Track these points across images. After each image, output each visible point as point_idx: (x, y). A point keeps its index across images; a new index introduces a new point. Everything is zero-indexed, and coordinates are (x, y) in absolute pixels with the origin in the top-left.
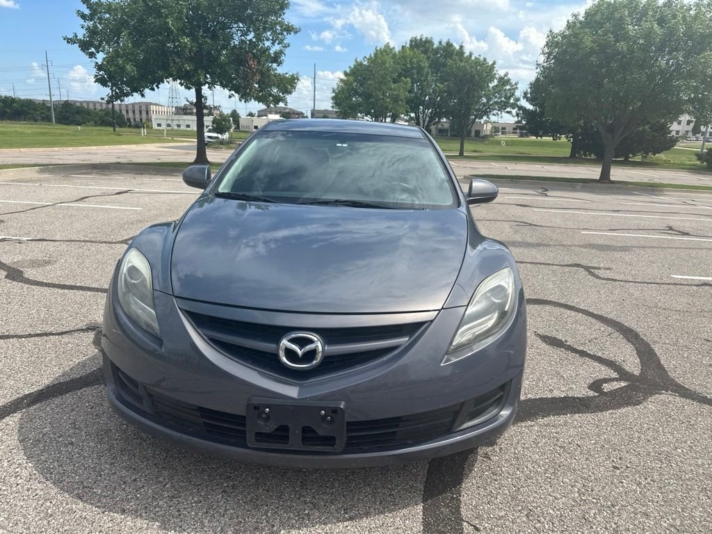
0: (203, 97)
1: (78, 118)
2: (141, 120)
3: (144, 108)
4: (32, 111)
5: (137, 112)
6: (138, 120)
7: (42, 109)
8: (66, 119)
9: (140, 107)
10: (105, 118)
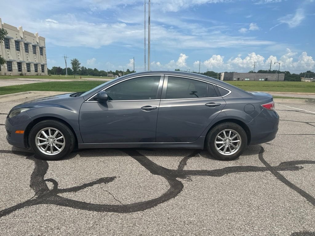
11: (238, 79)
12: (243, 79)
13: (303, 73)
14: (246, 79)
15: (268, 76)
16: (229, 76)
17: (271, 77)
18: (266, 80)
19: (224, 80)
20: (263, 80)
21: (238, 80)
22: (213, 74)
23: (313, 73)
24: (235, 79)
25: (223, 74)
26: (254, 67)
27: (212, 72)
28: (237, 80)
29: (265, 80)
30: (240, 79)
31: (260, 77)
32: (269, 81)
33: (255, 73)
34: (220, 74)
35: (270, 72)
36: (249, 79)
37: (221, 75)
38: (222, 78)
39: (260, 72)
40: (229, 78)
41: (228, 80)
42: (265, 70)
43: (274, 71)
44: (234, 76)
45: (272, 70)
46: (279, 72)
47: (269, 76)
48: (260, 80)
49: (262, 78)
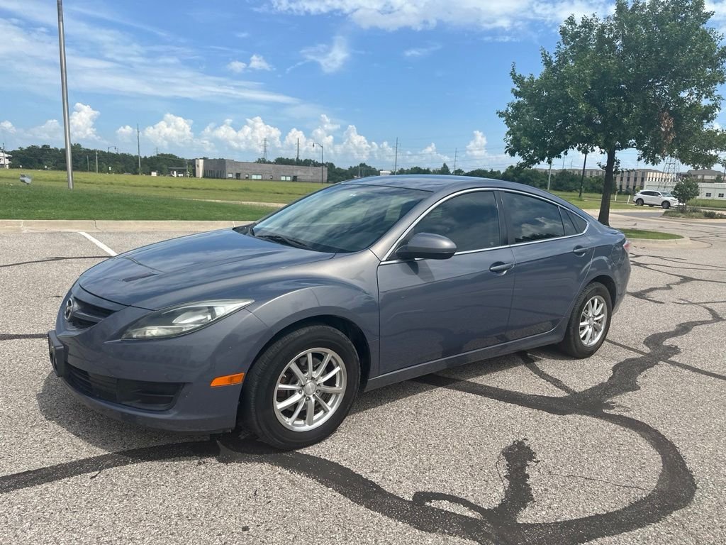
0: (615, 161)
1: (571, 185)
2: (634, 187)
3: (640, 175)
4: (534, 179)
5: (632, 180)
6: (631, 187)
7: (543, 177)
8: (561, 185)
9: (636, 174)
10: (597, 185)
11: (238, 175)
12: (247, 176)
13: (353, 166)
14: (254, 177)
15: (297, 170)
16: (216, 169)
17: (303, 174)
18: (295, 179)
19: (205, 176)
20: (289, 179)
21: (237, 179)
22: (173, 160)
23: (370, 167)
24: (230, 176)
25: (201, 162)
26: (265, 151)
27: (171, 156)
28: (235, 177)
29: (293, 181)
30: (242, 176)
31: (282, 173)
32: (301, 181)
33: (269, 163)
34: (193, 163)
35: (298, 163)
36: (259, 177)
37: (196, 164)
38: (200, 171)
39: (280, 161)
40: (216, 172)
41: (214, 178)
42: (289, 158)
43: (306, 160)
44: (228, 170)
45: (302, 158)
46: (316, 165)
47: (300, 172)
48: (283, 178)
49: (286, 174)
